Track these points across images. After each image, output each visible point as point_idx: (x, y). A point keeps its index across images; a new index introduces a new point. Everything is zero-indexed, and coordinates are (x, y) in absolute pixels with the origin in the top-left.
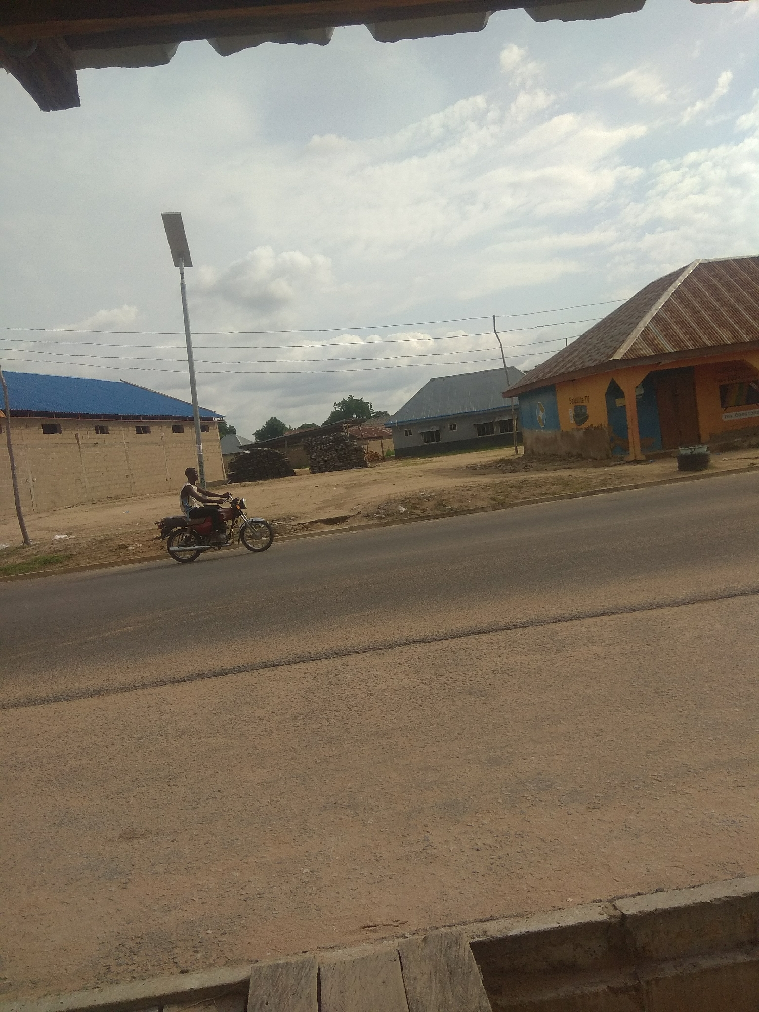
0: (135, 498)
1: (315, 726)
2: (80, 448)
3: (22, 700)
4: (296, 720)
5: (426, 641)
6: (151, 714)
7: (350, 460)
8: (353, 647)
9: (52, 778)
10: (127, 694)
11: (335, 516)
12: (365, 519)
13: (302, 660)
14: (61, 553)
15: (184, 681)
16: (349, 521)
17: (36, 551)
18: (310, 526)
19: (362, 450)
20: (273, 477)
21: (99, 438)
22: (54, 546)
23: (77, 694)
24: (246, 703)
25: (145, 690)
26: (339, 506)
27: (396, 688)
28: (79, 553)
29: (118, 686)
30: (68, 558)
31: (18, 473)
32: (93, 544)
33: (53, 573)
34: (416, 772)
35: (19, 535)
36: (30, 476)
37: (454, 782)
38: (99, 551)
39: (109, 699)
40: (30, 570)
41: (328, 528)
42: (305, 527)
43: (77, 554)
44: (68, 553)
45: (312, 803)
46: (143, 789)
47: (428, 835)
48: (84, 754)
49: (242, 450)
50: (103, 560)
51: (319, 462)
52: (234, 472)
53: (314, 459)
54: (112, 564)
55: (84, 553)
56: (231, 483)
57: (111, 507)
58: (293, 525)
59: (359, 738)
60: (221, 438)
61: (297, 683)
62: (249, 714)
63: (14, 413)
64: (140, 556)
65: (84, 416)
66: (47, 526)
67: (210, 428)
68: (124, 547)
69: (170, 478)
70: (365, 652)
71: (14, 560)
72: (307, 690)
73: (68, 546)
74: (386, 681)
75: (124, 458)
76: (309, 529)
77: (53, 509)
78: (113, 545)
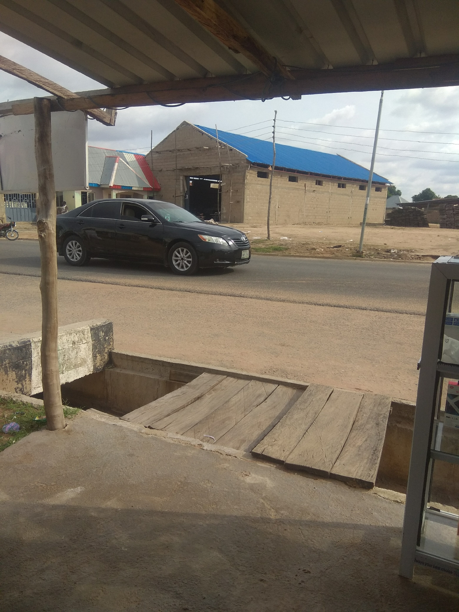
0: (328, 225)
1: (370, 333)
2: (305, 192)
3: (254, 296)
4: (363, 329)
6: (303, 313)
8: (406, 311)
10: (295, 304)
14: (283, 246)
15: (320, 305)
17: (272, 243)
18: (422, 257)
21: (316, 188)
22: (281, 242)
24: (344, 319)
28: (292, 248)
29: (293, 300)
30: (286, 249)
31: (272, 201)
32: (300, 245)
33: (277, 255)
35: (266, 234)
36: (277, 204)
38: (301, 249)
39: (287, 304)
40: (268, 252)
42: (419, 257)
43: (290, 248)
44: (286, 247)
45: (355, 355)
46: (292, 334)
47: (398, 376)
48: (273, 319)
49: (398, 206)
50: (302, 254)
51: (447, 221)
52: (389, 219)
53: (444, 219)
54: (306, 257)
55: (294, 248)
56: (385, 225)
57: (314, 228)
58: (412, 255)
59: (388, 342)
60: (388, 197)
61: (371, 318)
62: (343, 323)
63: (277, 168)
64: (321, 255)
65: (311, 174)
66: (280, 232)
67: (383, 190)
68: (314, 249)
69: (351, 217)
70: (411, 314)
71: (261, 246)
72: (374, 321)
73: (287, 243)
74: (414, 327)
75: (328, 201)
76: (421, 259)
77: (285, 224)
78: (309, 247)
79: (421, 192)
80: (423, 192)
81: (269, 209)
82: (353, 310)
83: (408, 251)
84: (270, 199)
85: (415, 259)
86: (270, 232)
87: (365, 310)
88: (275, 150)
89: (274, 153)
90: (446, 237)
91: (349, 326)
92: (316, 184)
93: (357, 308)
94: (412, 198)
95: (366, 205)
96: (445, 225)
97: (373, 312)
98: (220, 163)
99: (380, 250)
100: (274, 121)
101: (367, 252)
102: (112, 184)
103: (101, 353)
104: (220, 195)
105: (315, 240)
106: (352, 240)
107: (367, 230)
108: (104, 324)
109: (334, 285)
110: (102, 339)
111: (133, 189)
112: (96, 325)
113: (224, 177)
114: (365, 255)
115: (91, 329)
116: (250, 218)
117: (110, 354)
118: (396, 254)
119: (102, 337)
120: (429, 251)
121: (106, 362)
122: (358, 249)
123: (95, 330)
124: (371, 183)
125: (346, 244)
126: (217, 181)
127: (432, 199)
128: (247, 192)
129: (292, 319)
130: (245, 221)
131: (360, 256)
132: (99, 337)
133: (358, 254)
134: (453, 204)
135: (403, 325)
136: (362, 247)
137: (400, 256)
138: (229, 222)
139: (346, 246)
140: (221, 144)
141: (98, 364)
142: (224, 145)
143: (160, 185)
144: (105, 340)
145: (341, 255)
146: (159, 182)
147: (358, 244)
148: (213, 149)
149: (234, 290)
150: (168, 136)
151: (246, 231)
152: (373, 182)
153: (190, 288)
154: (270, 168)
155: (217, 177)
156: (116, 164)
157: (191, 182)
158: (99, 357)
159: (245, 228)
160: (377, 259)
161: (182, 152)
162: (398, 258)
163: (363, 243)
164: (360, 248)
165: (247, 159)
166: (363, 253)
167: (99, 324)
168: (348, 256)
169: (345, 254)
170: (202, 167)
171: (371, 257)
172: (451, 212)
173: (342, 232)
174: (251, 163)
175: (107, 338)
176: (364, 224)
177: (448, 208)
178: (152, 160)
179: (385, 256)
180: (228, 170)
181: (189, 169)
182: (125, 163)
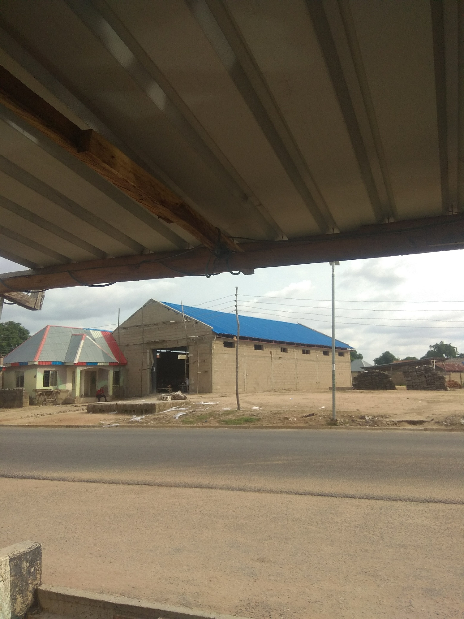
0: (297, 391)
1: (366, 533)
2: (272, 359)
3: (224, 487)
4: (356, 528)
5: (446, 502)
6: (283, 507)
7: (435, 384)
8: (399, 497)
9: (232, 526)
11: (415, 420)
12: (436, 424)
13: (368, 498)
14: (255, 417)
15: (302, 494)
16: (425, 424)
17: (243, 414)
18: (398, 423)
19: (443, 378)
20: (381, 389)
21: (282, 355)
22: (252, 412)
23: (249, 489)
24: (331, 513)
25: (282, 495)
26: (419, 414)
27: (419, 524)
28: (264, 418)
29: (269, 489)
30: (258, 420)
31: (239, 370)
32: (271, 414)
33: (249, 427)
34: (415, 569)
35: (235, 404)
36: (245, 373)
37: (436, 580)
38: (274, 419)
39: (264, 495)
40: (239, 424)
41: (410, 427)
42: (395, 424)
43: (262, 419)
44: (258, 417)
45: (353, 569)
46: (272, 541)
47: (412, 601)
48: (248, 518)
49: (363, 370)
50: (275, 425)
51: (412, 383)
52: (357, 383)
53: (410, 381)
54: (279, 428)
55: (266, 419)
56: (354, 389)
57: (284, 395)
58: (387, 421)
59: (388, 545)
60: (352, 361)
61: (362, 509)
62: (332, 519)
63: (241, 338)
64: (295, 425)
65: (276, 342)
66: (250, 401)
67: (345, 354)
68: (287, 419)
69: (319, 382)
70: (406, 501)
71: (231, 417)
72: (366, 514)
73: (259, 413)
74: (414, 519)
75: (294, 367)
76: (397, 425)
77: (254, 392)
78: (281, 417)
79: (381, 354)
80: (383, 354)
81: (237, 379)
82: (340, 499)
83: (382, 417)
84: (237, 368)
85: (391, 425)
86: (240, 402)
87: (354, 498)
88: (239, 322)
89: (238, 325)
90: (416, 399)
91: (339, 524)
92: (282, 351)
93: (344, 497)
94: (374, 360)
95: (333, 371)
96: (411, 387)
97: (362, 500)
98: (186, 336)
99: (354, 417)
100: (235, 296)
101: (341, 420)
102: (76, 362)
103: (23, 594)
104: (188, 366)
105: (287, 409)
106: (324, 407)
107: (338, 395)
108: (30, 550)
109: (314, 465)
110: (25, 573)
111: (98, 364)
112: (18, 552)
113: (191, 348)
114: (340, 423)
115: (11, 560)
116: (219, 387)
117: (36, 592)
118: (371, 421)
119: (25, 569)
120: (403, 415)
121: (30, 605)
122: (332, 417)
123: (16, 561)
124: (335, 349)
125: (318, 411)
126: (184, 352)
127: (392, 362)
128: (214, 362)
129: (270, 518)
130: (213, 391)
131: (335, 424)
132: (21, 570)
133: (332, 422)
134: (414, 367)
135: (400, 518)
136: (336, 414)
137: (375, 422)
138: (197, 393)
139: (319, 414)
140: (186, 318)
141: (18, 610)
142: (190, 319)
143: (127, 359)
144: (29, 572)
145: (315, 424)
146: (125, 357)
147: (330, 411)
148: (179, 323)
149: (202, 478)
150: (136, 313)
151: (215, 401)
152: (336, 348)
153: (150, 479)
154: (235, 339)
155: (184, 348)
156: (82, 342)
157: (158, 354)
158: (19, 599)
159: (214, 399)
160: (352, 427)
161: (149, 327)
162: (374, 425)
163: (336, 410)
164: (333, 415)
165: (212, 331)
166: (337, 420)
167: (22, 550)
168: (322, 425)
169: (319, 423)
170: (169, 340)
171: (346, 425)
172: (415, 373)
173: (313, 398)
174: (217, 334)
175: (33, 570)
176: (333, 389)
177: (411, 370)
178: (119, 336)
179: (360, 423)
180: (194, 341)
181: (156, 343)
182: (92, 340)
